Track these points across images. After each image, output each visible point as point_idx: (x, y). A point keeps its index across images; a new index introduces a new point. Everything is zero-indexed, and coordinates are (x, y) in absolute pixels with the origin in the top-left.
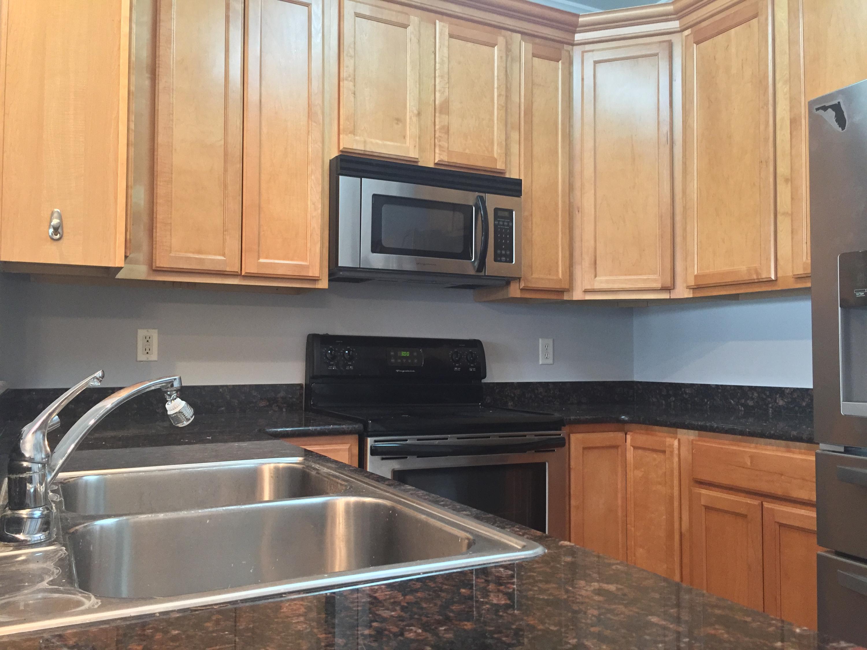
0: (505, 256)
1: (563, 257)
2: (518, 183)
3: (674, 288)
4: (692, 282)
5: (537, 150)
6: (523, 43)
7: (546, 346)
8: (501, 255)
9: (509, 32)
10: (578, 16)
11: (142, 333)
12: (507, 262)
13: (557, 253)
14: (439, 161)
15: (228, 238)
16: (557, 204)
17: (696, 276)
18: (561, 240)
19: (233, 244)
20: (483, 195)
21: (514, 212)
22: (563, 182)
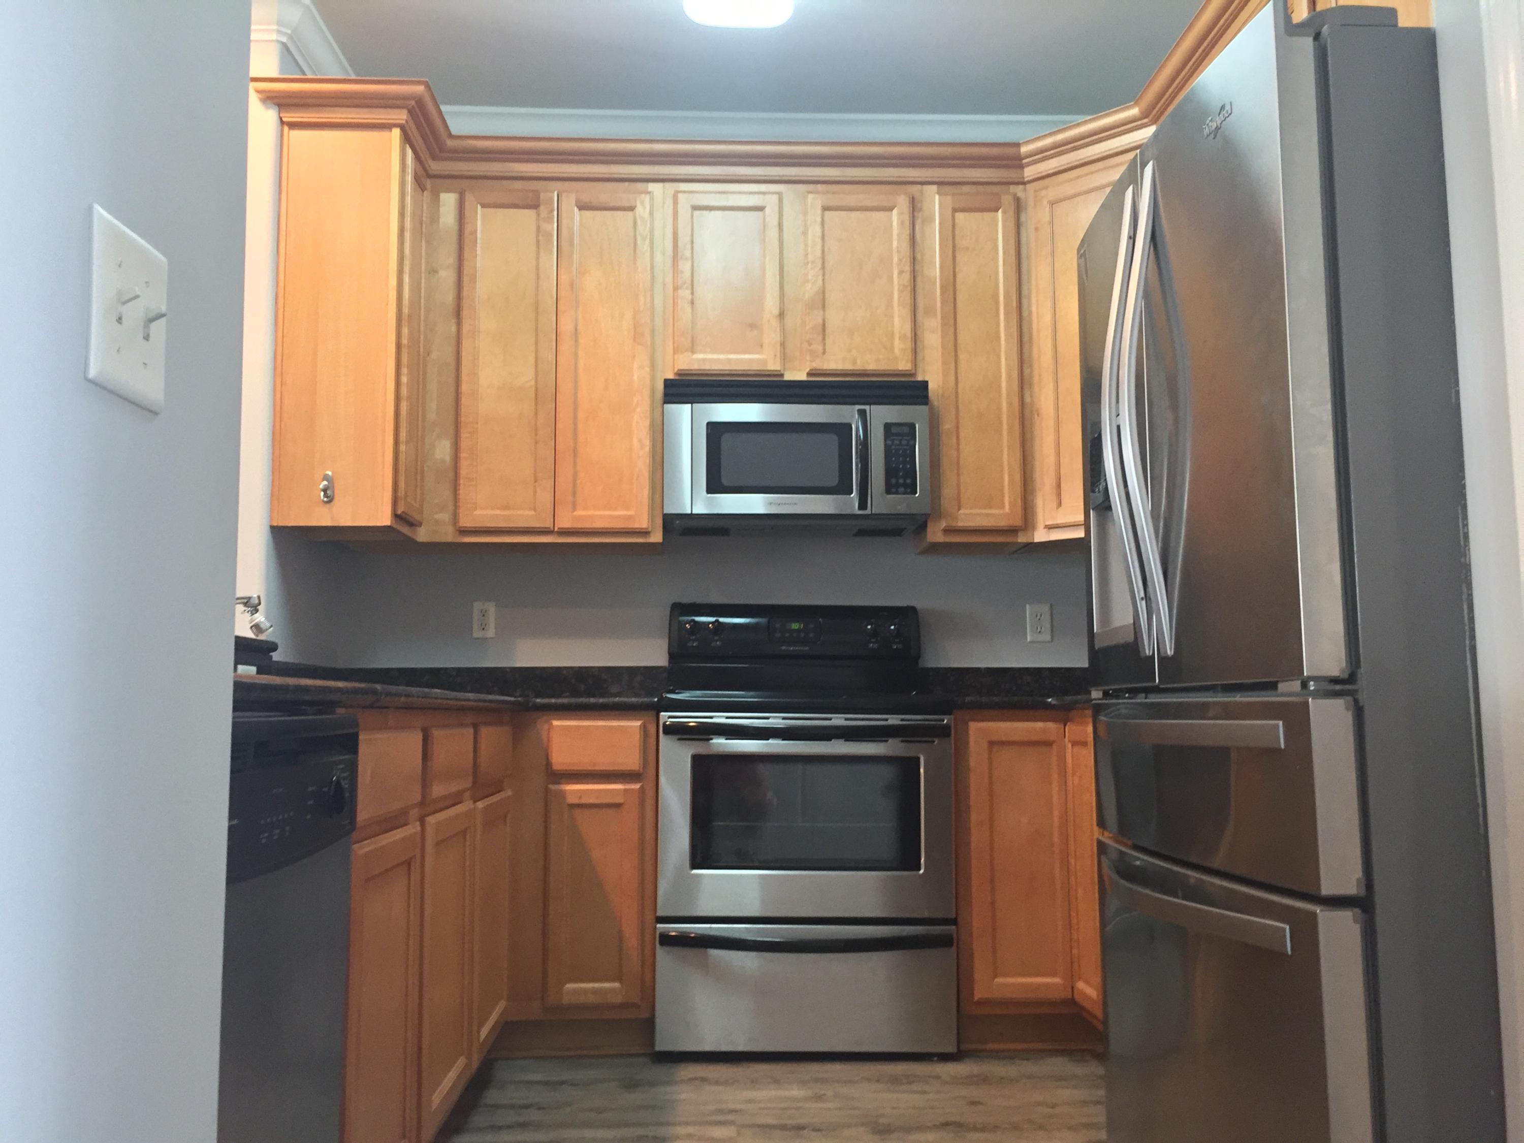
0: (905, 485)
1: (1011, 481)
2: (924, 386)
5: (964, 337)
6: (938, 197)
7: (1039, 615)
8: (898, 485)
9: (919, 186)
10: (1018, 145)
11: (477, 606)
12: (908, 494)
13: (1002, 478)
14: (810, 370)
15: (538, 489)
16: (999, 409)
18: (1009, 458)
19: (545, 497)
20: (867, 407)
21: (919, 426)
22: (1009, 377)
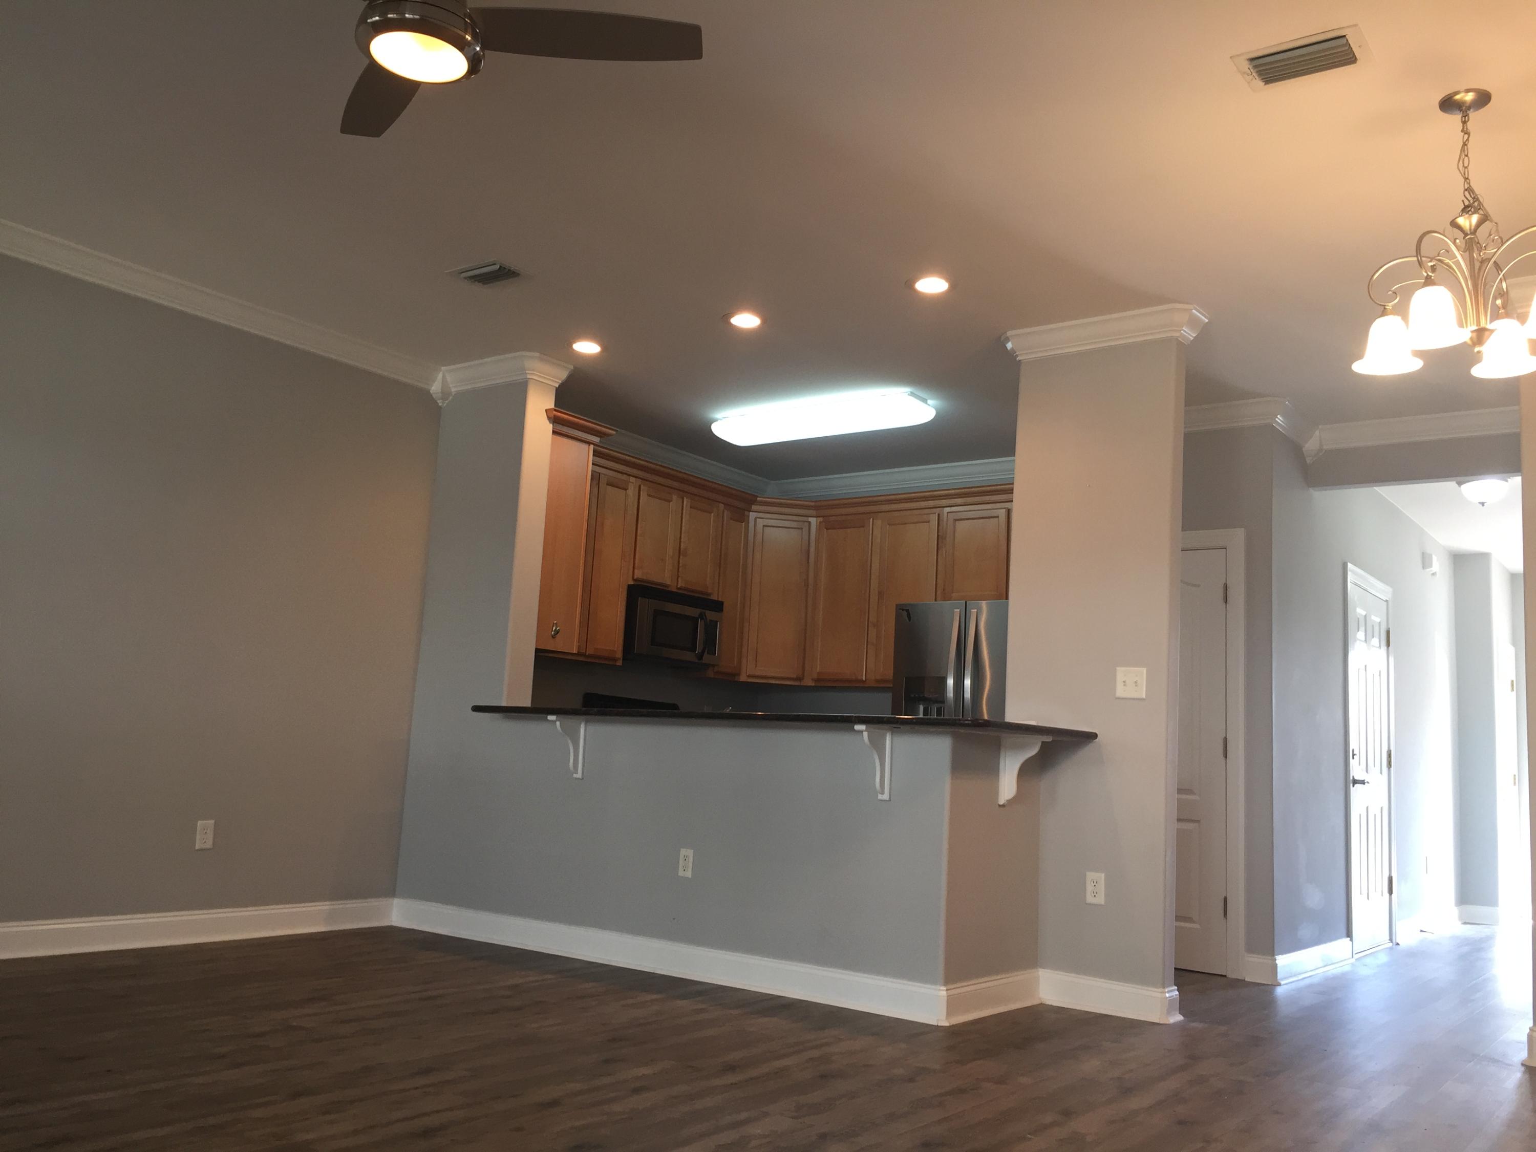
0: (712, 651)
1: (737, 653)
2: (722, 603)
3: (803, 679)
4: (815, 676)
5: (728, 583)
6: (726, 511)
8: (710, 650)
9: (719, 505)
10: (757, 497)
12: (712, 655)
14: (680, 586)
17: (818, 673)
20: (704, 611)
21: (718, 623)
